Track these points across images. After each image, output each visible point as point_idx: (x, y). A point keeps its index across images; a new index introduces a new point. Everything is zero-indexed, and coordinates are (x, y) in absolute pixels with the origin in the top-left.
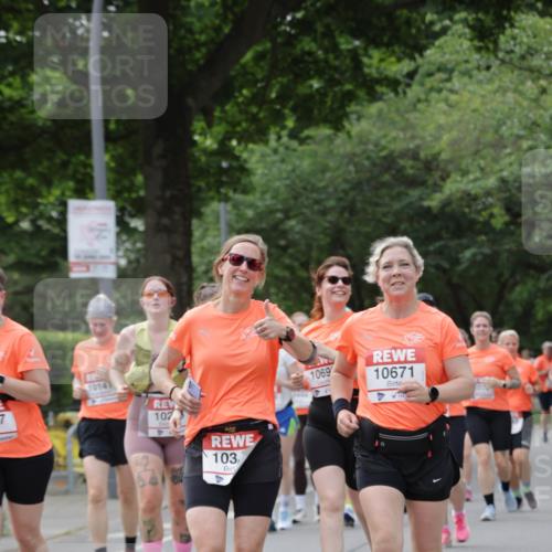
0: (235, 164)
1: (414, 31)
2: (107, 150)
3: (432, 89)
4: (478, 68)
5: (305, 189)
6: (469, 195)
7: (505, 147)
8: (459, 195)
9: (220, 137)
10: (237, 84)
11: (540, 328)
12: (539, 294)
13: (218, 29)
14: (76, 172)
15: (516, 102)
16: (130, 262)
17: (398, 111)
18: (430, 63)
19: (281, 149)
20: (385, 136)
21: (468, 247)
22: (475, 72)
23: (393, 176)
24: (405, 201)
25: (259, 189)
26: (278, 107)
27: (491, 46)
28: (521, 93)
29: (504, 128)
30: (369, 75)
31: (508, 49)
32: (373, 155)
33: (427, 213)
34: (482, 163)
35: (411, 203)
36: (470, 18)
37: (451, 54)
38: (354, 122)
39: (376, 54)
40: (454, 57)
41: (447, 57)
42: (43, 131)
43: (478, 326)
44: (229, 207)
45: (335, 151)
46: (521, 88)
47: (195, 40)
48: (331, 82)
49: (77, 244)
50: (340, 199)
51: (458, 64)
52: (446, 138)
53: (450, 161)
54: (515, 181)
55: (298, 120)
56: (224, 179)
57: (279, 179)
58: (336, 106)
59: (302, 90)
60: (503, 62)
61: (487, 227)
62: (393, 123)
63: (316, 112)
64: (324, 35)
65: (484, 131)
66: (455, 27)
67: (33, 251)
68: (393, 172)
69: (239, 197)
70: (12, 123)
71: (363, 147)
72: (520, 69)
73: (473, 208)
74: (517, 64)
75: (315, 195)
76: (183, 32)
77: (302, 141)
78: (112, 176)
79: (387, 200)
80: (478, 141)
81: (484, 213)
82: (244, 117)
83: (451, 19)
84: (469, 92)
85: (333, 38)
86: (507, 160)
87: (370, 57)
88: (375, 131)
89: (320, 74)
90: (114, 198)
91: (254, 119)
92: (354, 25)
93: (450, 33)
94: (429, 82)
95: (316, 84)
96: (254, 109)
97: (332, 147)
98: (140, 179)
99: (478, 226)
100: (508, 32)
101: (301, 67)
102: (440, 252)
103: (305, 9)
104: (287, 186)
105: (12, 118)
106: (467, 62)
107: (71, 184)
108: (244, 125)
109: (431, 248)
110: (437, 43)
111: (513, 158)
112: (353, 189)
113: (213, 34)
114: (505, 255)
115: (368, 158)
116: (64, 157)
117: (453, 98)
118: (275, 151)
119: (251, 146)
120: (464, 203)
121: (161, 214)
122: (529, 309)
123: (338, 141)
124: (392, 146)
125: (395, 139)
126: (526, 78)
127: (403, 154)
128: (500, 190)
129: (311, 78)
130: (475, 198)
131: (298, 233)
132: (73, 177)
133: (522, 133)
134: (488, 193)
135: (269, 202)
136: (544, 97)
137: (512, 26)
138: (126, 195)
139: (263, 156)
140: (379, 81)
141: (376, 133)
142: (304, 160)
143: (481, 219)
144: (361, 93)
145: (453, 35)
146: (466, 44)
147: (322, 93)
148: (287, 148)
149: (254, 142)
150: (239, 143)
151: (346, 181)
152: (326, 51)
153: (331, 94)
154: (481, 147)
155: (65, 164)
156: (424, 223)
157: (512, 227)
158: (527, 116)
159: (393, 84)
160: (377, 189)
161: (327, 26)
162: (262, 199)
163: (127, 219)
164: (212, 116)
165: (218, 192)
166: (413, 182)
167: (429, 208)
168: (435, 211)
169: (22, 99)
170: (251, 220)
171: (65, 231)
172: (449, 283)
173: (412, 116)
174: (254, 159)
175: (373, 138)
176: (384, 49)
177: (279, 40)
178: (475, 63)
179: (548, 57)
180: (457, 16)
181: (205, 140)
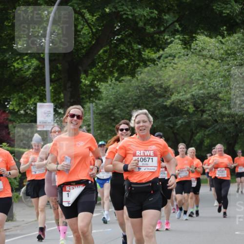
0: (96, 90)
1: (161, 42)
2: (51, 85)
3: (167, 63)
4: (184, 55)
5: (121, 98)
6: (180, 100)
7: (193, 83)
8: (177, 100)
9: (91, 80)
10: (97, 62)
11: (206, 148)
12: (206, 136)
13: (90, 42)
14: (40, 93)
15: (198, 67)
17: (155, 70)
18: (166, 53)
19: (113, 84)
20: (150, 79)
21: (180, 119)
22: (182, 56)
23: (153, 94)
24: (157, 103)
25: (104, 99)
26: (111, 69)
27: (189, 47)
28: (199, 64)
29: (193, 76)
30: (144, 58)
31: (195, 48)
32: (146, 86)
33: (165, 107)
34: (185, 89)
35: (159, 103)
36: (181, 37)
37: (174, 50)
38: (139, 75)
39: (147, 51)
40: (175, 51)
41: (173, 51)
42: (29, 79)
43: (181, 148)
44: (94, 104)
45: (132, 85)
46: (199, 62)
47: (82, 46)
48: (131, 60)
49: (40, 118)
50: (133, 102)
51: (176, 54)
52: (172, 80)
53: (174, 88)
54: (197, 96)
55: (118, 74)
56: (92, 95)
57: (112, 95)
58: (132, 69)
59: (120, 63)
60: (193, 53)
61: (187, 112)
62: (153, 75)
63: (125, 71)
64: (128, 44)
65: (185, 78)
66: (175, 41)
67: (24, 121)
68: (153, 92)
69: (97, 101)
70: (18, 76)
71: (142, 83)
72: (199, 55)
73: (182, 105)
74: (197, 53)
75: (124, 100)
76: (77, 43)
77: (120, 82)
78: (52, 94)
79: (151, 103)
80: (183, 81)
82: (99, 73)
83: (174, 38)
84: (181, 63)
85: (131, 44)
86: (195, 88)
87: (145, 52)
88: (146, 77)
89: (127, 57)
90: (53, 102)
91: (103, 73)
92: (139, 40)
93: (173, 42)
94: (166, 60)
95: (125, 61)
96: (103, 70)
97: (131, 83)
98: (62, 95)
99: (184, 112)
100: (194, 42)
101: (120, 55)
102: (169, 121)
103: (122, 35)
104: (114, 97)
105: (18, 75)
106: (180, 53)
107: (38, 97)
108: (99, 76)
109: (167, 120)
110: (169, 46)
111: (196, 87)
112: (139, 98)
113: (88, 44)
114: (193, 122)
115: (144, 87)
116: (36, 88)
117: (175, 65)
118: (110, 85)
119: (102, 83)
120: (179, 103)
122: (202, 142)
123: (133, 81)
124: (153, 83)
125: (154, 80)
126: (201, 59)
127: (157, 86)
128: (191, 99)
129: (123, 59)
130: (183, 102)
131: (118, 114)
132: (39, 95)
133: (199, 78)
134: (187, 100)
135: (108, 103)
136: (208, 65)
137: (196, 40)
138: (57, 101)
139: (106, 87)
140: (148, 60)
141: (147, 78)
142: (121, 88)
143: (185, 109)
144: (141, 64)
145: (175, 43)
146: (180, 46)
147: (127, 64)
148: (115, 84)
149: (103, 82)
150: (97, 82)
151: (136, 96)
152: (129, 50)
153: (130, 65)
154: (185, 83)
155: (36, 90)
156: (164, 111)
157: (196, 112)
158: (201, 72)
159: (153, 61)
160: (147, 98)
161: (129, 41)
162: (106, 102)
163: (57, 109)
164: (88, 73)
165: (90, 100)
166: (160, 96)
167: (166, 105)
168: (168, 106)
169: (22, 68)
170: (101, 109)
171: (36, 114)
172: (173, 132)
173: (160, 73)
174: (103, 88)
175: (146, 80)
176: (150, 48)
177: (112, 46)
178: (183, 53)
179: (209, 51)
180: (176, 37)
181: (85, 81)
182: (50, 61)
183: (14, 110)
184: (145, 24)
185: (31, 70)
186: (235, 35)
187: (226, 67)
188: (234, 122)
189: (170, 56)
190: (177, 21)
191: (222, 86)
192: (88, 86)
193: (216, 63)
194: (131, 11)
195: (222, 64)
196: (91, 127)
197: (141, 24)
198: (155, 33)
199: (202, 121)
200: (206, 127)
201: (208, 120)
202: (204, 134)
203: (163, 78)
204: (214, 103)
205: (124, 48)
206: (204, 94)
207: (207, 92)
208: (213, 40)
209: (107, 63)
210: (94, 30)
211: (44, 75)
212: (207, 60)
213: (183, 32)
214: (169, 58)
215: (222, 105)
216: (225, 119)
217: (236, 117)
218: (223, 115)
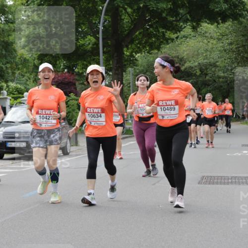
0: (134, 58)
1: (177, 27)
2: (103, 55)
3: (182, 42)
4: (193, 37)
6: (191, 67)
7: (200, 55)
8: (188, 67)
9: (130, 52)
10: (135, 40)
13: (130, 27)
14: (96, 61)
15: (202, 45)
16: (109, 83)
18: (182, 35)
20: (171, 53)
25: (140, 65)
26: (145, 45)
27: (196, 31)
28: (204, 43)
29: (199, 51)
30: (167, 37)
31: (200, 31)
34: (194, 59)
36: (191, 24)
38: (163, 49)
39: (168, 32)
40: (187, 34)
42: (89, 51)
44: (133, 69)
46: (203, 41)
47: (125, 29)
48: (158, 39)
52: (185, 53)
53: (187, 59)
54: (202, 64)
55: (149, 48)
56: (131, 62)
57: (145, 63)
58: (158, 45)
59: (151, 41)
60: (199, 35)
61: (195, 75)
62: (173, 49)
63: (154, 46)
64: (155, 28)
65: (194, 52)
69: (135, 67)
70: (82, 50)
72: (203, 36)
73: (192, 70)
77: (151, 54)
78: (105, 61)
80: (193, 54)
81: (195, 72)
82: (136, 47)
83: (186, 25)
84: (191, 42)
85: (158, 29)
86: (201, 58)
89: (154, 37)
90: (106, 66)
91: (139, 48)
92: (163, 26)
93: (186, 28)
94: (181, 40)
95: (154, 40)
96: (139, 45)
98: (111, 63)
99: (193, 75)
100: (200, 28)
101: (150, 35)
103: (151, 22)
104: (147, 64)
105: (82, 48)
106: (190, 35)
108: (136, 49)
110: (183, 30)
114: (200, 82)
117: (187, 43)
118: (144, 56)
120: (190, 69)
121: (116, 70)
123: (159, 54)
124: (172, 55)
125: (173, 53)
126: (205, 39)
127: (175, 57)
128: (198, 66)
130: (193, 67)
133: (204, 52)
134: (196, 67)
136: (209, 43)
137: (201, 26)
138: (108, 66)
140: (169, 39)
141: (169, 52)
144: (165, 42)
146: (190, 30)
148: (147, 55)
149: (139, 53)
150: (135, 54)
152: (156, 32)
153: (157, 42)
155: (94, 59)
157: (201, 75)
158: (205, 48)
159: (172, 40)
161: (157, 26)
162: (141, 68)
163: (108, 71)
164: (128, 47)
165: (130, 66)
168: (183, 71)
169: (84, 44)
173: (177, 48)
175: (168, 53)
176: (170, 31)
177: (145, 29)
178: (192, 35)
179: (210, 34)
180: (188, 24)
181: (127, 53)
182: (103, 39)
183: (79, 72)
184: (167, 15)
185: (90, 46)
186: (226, 23)
187: (221, 44)
188: (227, 82)
189: (184, 37)
190: (188, 13)
191: (219, 58)
192: (128, 56)
193: (215, 42)
194: (155, 5)
195: (218, 42)
196: (131, 84)
197: (164, 15)
198: (173, 21)
199: (206, 81)
200: (209, 85)
201: (209, 81)
202: (207, 90)
203: (179, 52)
204: (213, 69)
205: (153, 31)
206: (207, 63)
207: (209, 61)
208: (212, 27)
209: (141, 41)
210: (133, 19)
211: (99, 48)
212: (209, 40)
213: (192, 21)
214: (184, 39)
215: (219, 70)
216: (221, 80)
217: (229, 78)
218: (219, 77)
